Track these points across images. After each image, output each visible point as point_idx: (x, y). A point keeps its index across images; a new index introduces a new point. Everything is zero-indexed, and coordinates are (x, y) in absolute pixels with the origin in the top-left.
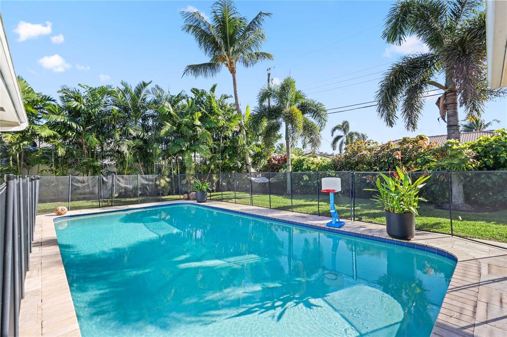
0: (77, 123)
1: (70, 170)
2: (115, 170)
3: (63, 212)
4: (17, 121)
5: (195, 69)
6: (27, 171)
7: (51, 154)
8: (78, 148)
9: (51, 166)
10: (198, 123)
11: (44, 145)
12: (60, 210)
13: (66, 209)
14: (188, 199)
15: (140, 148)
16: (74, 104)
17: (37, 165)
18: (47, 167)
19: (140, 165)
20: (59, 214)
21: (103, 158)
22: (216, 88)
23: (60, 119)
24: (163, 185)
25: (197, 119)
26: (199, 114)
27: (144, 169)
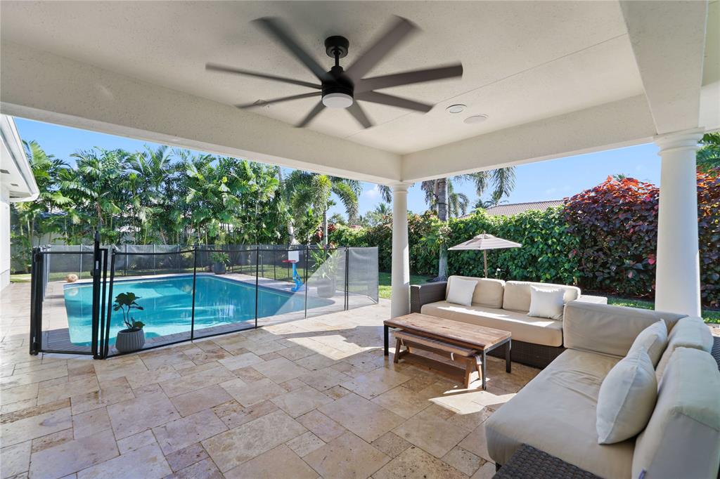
0: (91, 189)
1: (84, 239)
2: (134, 239)
3: (73, 280)
4: (28, 191)
6: (38, 239)
7: (63, 222)
8: (93, 215)
9: (64, 234)
10: (224, 188)
11: (56, 210)
12: (70, 277)
13: (77, 278)
14: (210, 271)
15: (161, 215)
16: (88, 169)
17: (49, 233)
18: (59, 236)
19: (161, 235)
20: (70, 281)
21: (121, 225)
23: (73, 185)
24: (187, 257)
25: (223, 184)
26: (225, 179)
27: (167, 238)
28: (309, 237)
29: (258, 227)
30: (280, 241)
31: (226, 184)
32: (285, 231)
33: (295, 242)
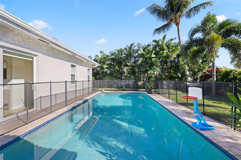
5: (158, 30)
10: (153, 56)
13: (104, 91)
19: (132, 76)
22: (166, 36)
23: (109, 62)
24: (140, 84)
25: (153, 54)
26: (154, 52)
27: (134, 78)
28: (198, 76)
29: (169, 73)
30: (181, 79)
31: (154, 54)
32: (184, 74)
33: (190, 79)
